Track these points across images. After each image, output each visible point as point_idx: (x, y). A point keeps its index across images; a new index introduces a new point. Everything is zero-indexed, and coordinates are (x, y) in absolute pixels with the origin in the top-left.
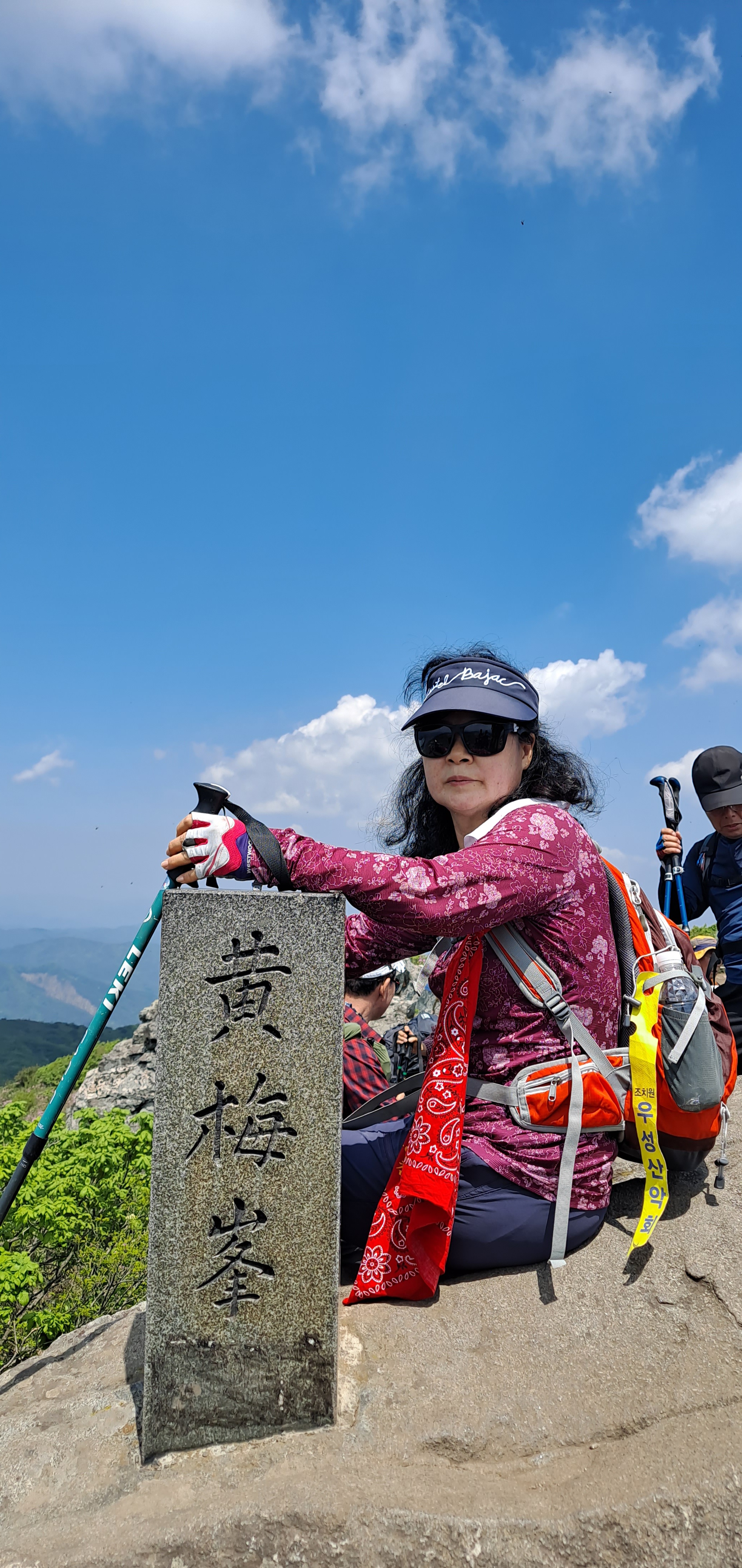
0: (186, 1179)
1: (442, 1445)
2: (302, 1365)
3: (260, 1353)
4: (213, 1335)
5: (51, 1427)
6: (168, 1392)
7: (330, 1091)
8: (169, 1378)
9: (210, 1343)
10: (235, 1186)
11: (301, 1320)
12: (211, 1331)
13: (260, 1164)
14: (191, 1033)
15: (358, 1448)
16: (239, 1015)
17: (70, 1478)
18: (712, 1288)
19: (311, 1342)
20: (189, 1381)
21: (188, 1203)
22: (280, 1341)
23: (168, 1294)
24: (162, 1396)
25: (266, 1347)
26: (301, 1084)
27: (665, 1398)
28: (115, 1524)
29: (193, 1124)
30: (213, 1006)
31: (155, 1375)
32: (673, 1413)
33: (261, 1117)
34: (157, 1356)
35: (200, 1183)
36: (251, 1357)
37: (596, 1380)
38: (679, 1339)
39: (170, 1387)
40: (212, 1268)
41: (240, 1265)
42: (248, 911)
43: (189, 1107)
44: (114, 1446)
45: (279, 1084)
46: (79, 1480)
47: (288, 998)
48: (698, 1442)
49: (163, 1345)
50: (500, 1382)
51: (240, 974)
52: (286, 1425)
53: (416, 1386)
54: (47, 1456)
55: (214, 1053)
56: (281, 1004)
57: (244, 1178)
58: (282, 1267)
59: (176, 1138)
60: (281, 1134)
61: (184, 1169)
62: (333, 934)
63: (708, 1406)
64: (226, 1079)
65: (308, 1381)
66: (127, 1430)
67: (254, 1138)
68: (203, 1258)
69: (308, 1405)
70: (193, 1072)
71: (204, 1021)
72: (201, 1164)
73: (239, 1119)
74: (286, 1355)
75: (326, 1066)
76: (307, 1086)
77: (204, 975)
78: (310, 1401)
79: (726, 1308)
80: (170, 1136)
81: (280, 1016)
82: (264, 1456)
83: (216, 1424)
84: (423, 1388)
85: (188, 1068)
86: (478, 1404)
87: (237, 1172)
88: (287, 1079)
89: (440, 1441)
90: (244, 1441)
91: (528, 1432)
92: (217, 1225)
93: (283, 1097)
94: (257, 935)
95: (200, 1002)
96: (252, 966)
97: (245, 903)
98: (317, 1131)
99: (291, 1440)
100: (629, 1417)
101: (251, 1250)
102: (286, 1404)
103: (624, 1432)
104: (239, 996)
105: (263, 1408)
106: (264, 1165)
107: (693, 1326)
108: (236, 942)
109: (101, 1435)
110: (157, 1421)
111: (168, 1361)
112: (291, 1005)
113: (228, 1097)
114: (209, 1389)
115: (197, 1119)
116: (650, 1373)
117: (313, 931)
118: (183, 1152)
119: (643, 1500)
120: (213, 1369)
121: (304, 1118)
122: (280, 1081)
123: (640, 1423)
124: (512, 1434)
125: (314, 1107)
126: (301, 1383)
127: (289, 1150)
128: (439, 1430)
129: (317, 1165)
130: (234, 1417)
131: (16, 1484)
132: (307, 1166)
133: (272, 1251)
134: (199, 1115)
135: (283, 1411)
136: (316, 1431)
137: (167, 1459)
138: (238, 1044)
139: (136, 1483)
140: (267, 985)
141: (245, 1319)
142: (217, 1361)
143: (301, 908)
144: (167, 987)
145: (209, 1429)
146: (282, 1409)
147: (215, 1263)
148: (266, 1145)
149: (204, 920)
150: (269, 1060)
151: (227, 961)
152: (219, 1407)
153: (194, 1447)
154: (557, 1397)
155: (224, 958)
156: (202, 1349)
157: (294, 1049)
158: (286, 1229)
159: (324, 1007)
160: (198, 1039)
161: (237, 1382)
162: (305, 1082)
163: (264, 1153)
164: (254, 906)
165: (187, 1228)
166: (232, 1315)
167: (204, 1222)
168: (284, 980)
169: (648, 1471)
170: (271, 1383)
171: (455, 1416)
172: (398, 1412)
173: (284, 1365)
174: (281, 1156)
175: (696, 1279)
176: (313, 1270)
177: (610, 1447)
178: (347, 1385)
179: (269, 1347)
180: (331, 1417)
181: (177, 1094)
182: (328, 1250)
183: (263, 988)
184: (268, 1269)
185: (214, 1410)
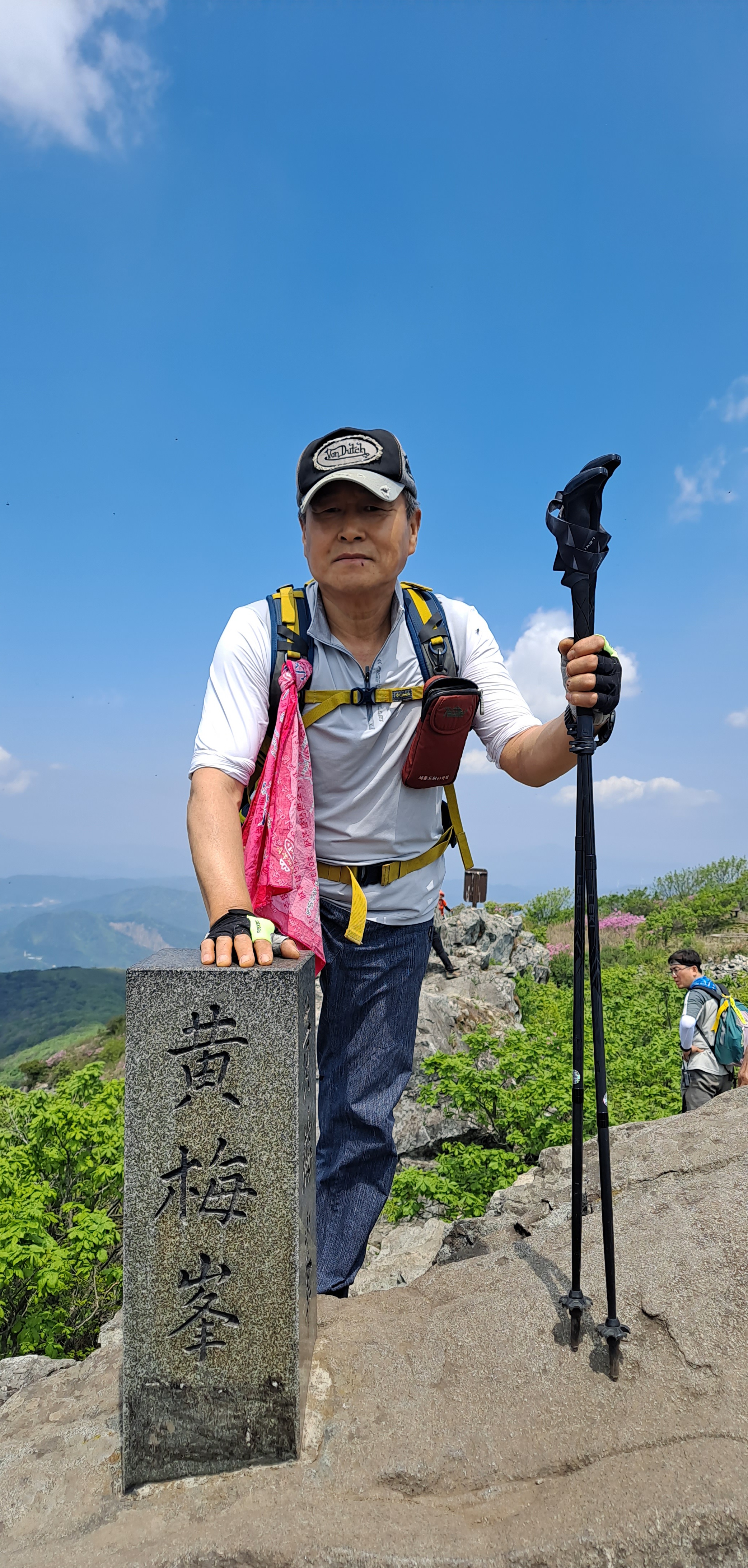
0: (155, 1236)
1: (396, 1480)
2: (267, 1406)
3: (227, 1394)
4: (184, 1378)
5: (46, 1455)
6: (144, 1429)
7: (287, 1154)
8: (145, 1417)
9: (182, 1386)
10: (201, 1243)
11: (265, 1365)
12: (182, 1375)
13: (224, 1222)
14: (156, 1101)
15: (317, 1484)
16: (200, 1084)
17: (59, 1506)
18: (665, 1326)
19: (275, 1384)
20: (163, 1420)
21: (158, 1258)
22: (246, 1384)
23: (142, 1340)
24: (140, 1433)
25: (233, 1389)
26: (260, 1148)
27: (609, 1436)
28: (93, 1553)
29: (160, 1185)
30: (176, 1075)
31: (132, 1414)
32: (614, 1452)
33: (223, 1179)
34: (133, 1397)
35: (168, 1240)
36: (219, 1398)
37: (548, 1416)
38: (630, 1376)
39: (147, 1424)
40: (182, 1317)
41: (207, 1314)
42: (206, 986)
43: (157, 1170)
44: (100, 1475)
45: (239, 1148)
46: (66, 1508)
47: (246, 1067)
48: (631, 1483)
49: (139, 1387)
50: (457, 1418)
51: (200, 1046)
52: (253, 1460)
53: (378, 1421)
54: (39, 1484)
55: (177, 1120)
56: (239, 1073)
57: (209, 1235)
58: (246, 1317)
59: (146, 1199)
60: (242, 1194)
61: (153, 1227)
62: (287, 1006)
63: (648, 1446)
64: (189, 1144)
65: (273, 1420)
66: (113, 1459)
67: (217, 1198)
68: (173, 1308)
69: (273, 1442)
70: (158, 1138)
71: (167, 1090)
72: (169, 1223)
73: (202, 1181)
74: (252, 1396)
75: (283, 1130)
76: (265, 1150)
77: (167, 1047)
78: (275, 1438)
79: (676, 1346)
80: (139, 1197)
81: (238, 1084)
82: (232, 1489)
83: (189, 1459)
84: (384, 1423)
85: (154, 1134)
86: (434, 1439)
87: (202, 1229)
88: (246, 1143)
89: (394, 1477)
90: (215, 1474)
91: (479, 1466)
92: (185, 1278)
93: (243, 1160)
94: (215, 1008)
95: (163, 1073)
96: (212, 1037)
97: (203, 979)
98: (276, 1192)
99: (257, 1474)
100: (573, 1454)
101: (217, 1301)
102: (252, 1440)
103: (568, 1469)
104: (200, 1066)
105: (231, 1444)
106: (227, 1223)
107: (645, 1365)
108: (195, 1015)
109: (89, 1465)
110: (135, 1455)
111: (143, 1402)
112: (249, 1073)
113: (192, 1161)
114: (182, 1427)
115: (164, 1181)
116: (599, 1410)
117: (268, 1003)
118: (152, 1211)
119: (569, 1542)
120: (184, 1409)
121: (263, 1179)
122: (240, 1143)
123: (584, 1461)
124: (464, 1469)
125: (272, 1169)
126: (267, 1422)
127: (250, 1209)
128: (393, 1466)
129: (276, 1222)
130: (205, 1452)
131: (11, 1510)
132: (267, 1224)
133: (237, 1302)
134: (165, 1177)
135: (250, 1447)
136: (281, 1466)
137: (145, 1490)
138: (200, 1111)
139: (116, 1512)
140: (226, 1055)
141: (213, 1364)
142: (188, 1401)
143: (256, 982)
144: (132, 1059)
145: (183, 1463)
146: (249, 1445)
147: (184, 1313)
148: (229, 1205)
149: (164, 995)
150: (229, 1126)
151: (188, 1033)
152: (192, 1442)
153: (170, 1479)
154: (509, 1433)
155: (185, 1030)
156: (174, 1390)
157: (252, 1115)
158: (249, 1282)
159: (279, 1075)
160: (162, 1106)
161: (208, 1420)
162: (263, 1145)
163: (227, 1212)
164: (211, 980)
165: (157, 1280)
166: (201, 1359)
167: (172, 1275)
168: (241, 1050)
169: (581, 1511)
170: (239, 1422)
171: (411, 1452)
172: (358, 1446)
173: (250, 1406)
174: (243, 1214)
175: (651, 1317)
176: (275, 1319)
177: (552, 1484)
178: (313, 1419)
179: (236, 1389)
180: (295, 1452)
181: (145, 1158)
182: (289, 1301)
183: (222, 1058)
184: (233, 1318)
185: (187, 1446)
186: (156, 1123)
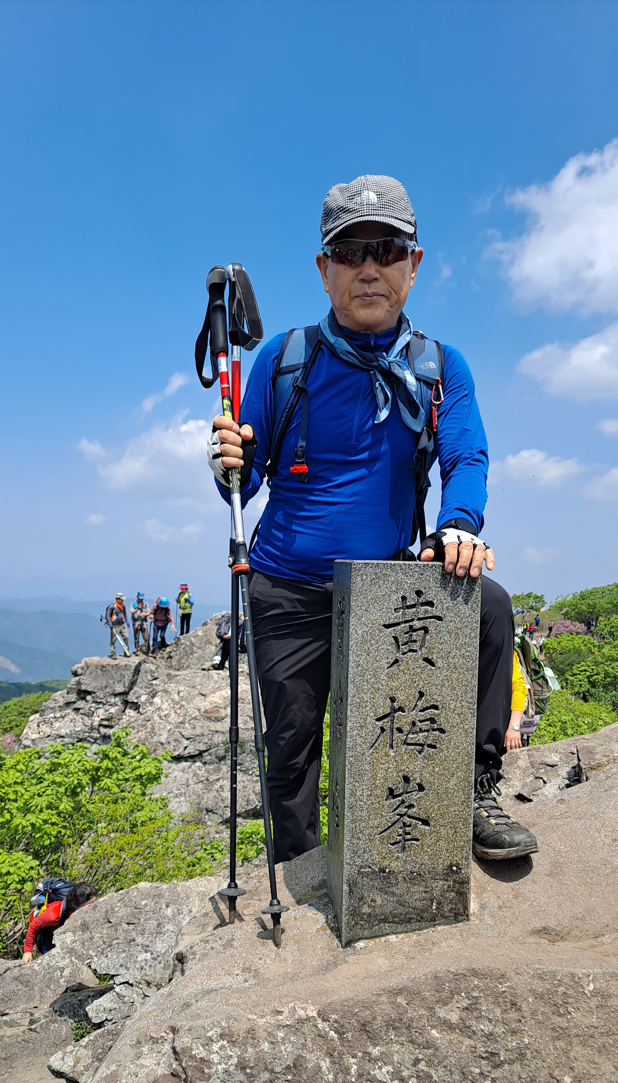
0: (370, 763)
1: (543, 932)
2: (449, 884)
3: (420, 876)
4: (389, 865)
6: (360, 902)
7: (469, 703)
8: (361, 893)
9: (387, 870)
10: (403, 768)
11: (448, 855)
12: (388, 862)
13: (420, 753)
14: (373, 663)
16: (406, 651)
17: (296, 957)
19: (455, 868)
20: (373, 895)
21: (372, 779)
22: (433, 868)
23: (359, 839)
24: (356, 905)
25: (424, 872)
26: (449, 698)
29: (374, 726)
30: (388, 644)
31: (351, 891)
33: (421, 721)
34: (352, 879)
35: (380, 766)
36: (414, 879)
39: (361, 899)
40: (388, 821)
41: (406, 820)
42: (413, 576)
43: (372, 714)
44: (319, 938)
45: (433, 699)
46: (303, 958)
47: (440, 638)
49: (356, 872)
51: (406, 622)
52: (438, 922)
53: (516, 897)
55: (389, 677)
56: (436, 643)
57: (410, 762)
58: (435, 821)
59: (363, 736)
60: (435, 733)
61: (369, 756)
62: (473, 592)
64: (397, 696)
65: (452, 894)
66: (323, 929)
67: (416, 736)
68: (382, 815)
69: (452, 909)
70: (374, 691)
71: (382, 655)
72: (380, 753)
73: (406, 722)
74: (437, 877)
75: (467, 686)
76: (453, 700)
77: (382, 623)
78: (453, 906)
80: (359, 735)
81: (435, 651)
82: (428, 940)
83: (392, 922)
85: (371, 688)
87: (405, 758)
88: (439, 695)
89: (541, 929)
90: (411, 932)
91: (595, 923)
92: (392, 793)
93: (436, 707)
94: (419, 593)
95: (379, 642)
96: (415, 615)
97: (411, 570)
98: (459, 730)
99: (442, 930)
101: (414, 810)
102: (437, 908)
104: (407, 637)
105: (422, 911)
106: (423, 754)
108: (404, 599)
110: (352, 921)
111: (359, 882)
112: (443, 643)
113: (398, 708)
114: (387, 900)
115: (377, 723)
117: (459, 590)
118: (368, 745)
120: (389, 887)
121: (451, 721)
122: (434, 696)
124: (585, 925)
125: (458, 714)
126: (448, 895)
127: (440, 743)
128: (540, 922)
129: (459, 753)
130: (403, 917)
131: (260, 962)
132: (453, 754)
133: (429, 810)
134: (378, 720)
135: (435, 913)
136: (458, 925)
137: (361, 944)
138: (406, 671)
139: (344, 958)
140: (426, 629)
141: (410, 855)
142: (392, 881)
144: (357, 631)
145: (387, 925)
146: (435, 911)
147: (390, 818)
148: (424, 740)
149: (381, 582)
150: (426, 682)
151: (398, 612)
152: (393, 910)
153: (377, 937)
155: (395, 610)
156: (382, 874)
157: (444, 674)
158: (438, 795)
159: (465, 644)
160: (377, 667)
161: (405, 895)
162: (452, 697)
163: (422, 745)
164: (417, 572)
165: (371, 795)
166: (401, 852)
167: (382, 791)
168: (438, 626)
170: (428, 895)
172: (508, 913)
173: (436, 884)
174: (435, 747)
176: (456, 822)
179: (426, 872)
180: (467, 916)
181: (364, 706)
182: (466, 809)
183: (423, 631)
184: (426, 822)
185: (390, 913)
186: (373, 680)
